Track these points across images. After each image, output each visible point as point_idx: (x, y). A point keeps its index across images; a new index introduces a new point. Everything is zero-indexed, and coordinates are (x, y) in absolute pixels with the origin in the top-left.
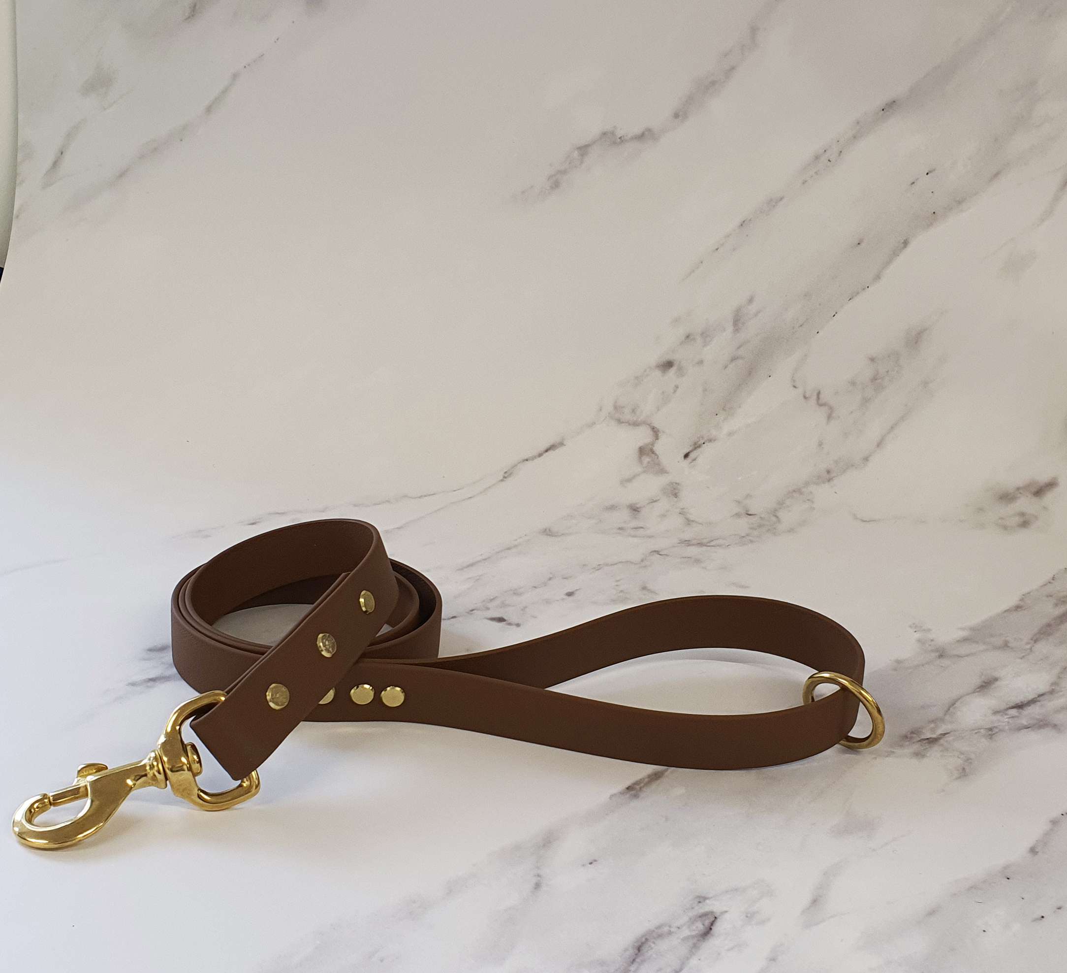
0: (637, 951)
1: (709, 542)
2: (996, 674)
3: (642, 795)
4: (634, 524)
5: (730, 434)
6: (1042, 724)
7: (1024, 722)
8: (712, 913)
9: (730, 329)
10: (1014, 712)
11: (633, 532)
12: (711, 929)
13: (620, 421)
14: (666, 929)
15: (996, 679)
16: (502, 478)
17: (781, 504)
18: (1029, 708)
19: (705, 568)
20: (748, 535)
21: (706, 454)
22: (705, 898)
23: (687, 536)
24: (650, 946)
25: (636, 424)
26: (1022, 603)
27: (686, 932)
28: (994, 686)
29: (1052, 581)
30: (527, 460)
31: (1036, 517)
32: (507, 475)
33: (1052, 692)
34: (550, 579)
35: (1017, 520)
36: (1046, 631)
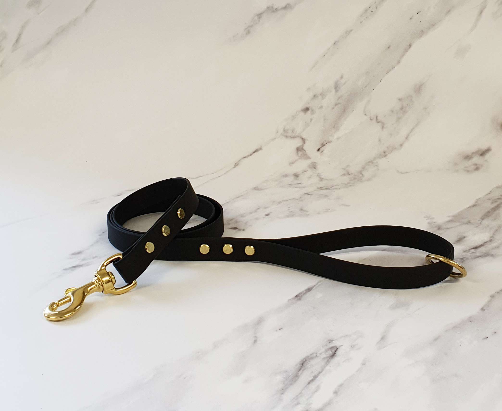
0: (301, 365)
1: (331, 188)
2: (465, 235)
3: (302, 299)
4: (296, 182)
5: (338, 139)
6: (486, 255)
7: (478, 255)
8: (336, 346)
9: (333, 91)
10: (473, 251)
11: (296, 186)
12: (335, 353)
13: (287, 137)
14: (315, 355)
15: (465, 237)
16: (234, 166)
17: (364, 168)
18: (480, 248)
19: (329, 199)
20: (349, 183)
21: (327, 149)
22: (332, 341)
23: (321, 186)
24: (307, 363)
25: (294, 137)
26: (476, 203)
27: (324, 356)
28: (464, 240)
29: (490, 193)
30: (245, 157)
31: (482, 166)
32: (236, 165)
33: (491, 241)
34: (258, 209)
35: (473, 167)
36: (488, 215)
